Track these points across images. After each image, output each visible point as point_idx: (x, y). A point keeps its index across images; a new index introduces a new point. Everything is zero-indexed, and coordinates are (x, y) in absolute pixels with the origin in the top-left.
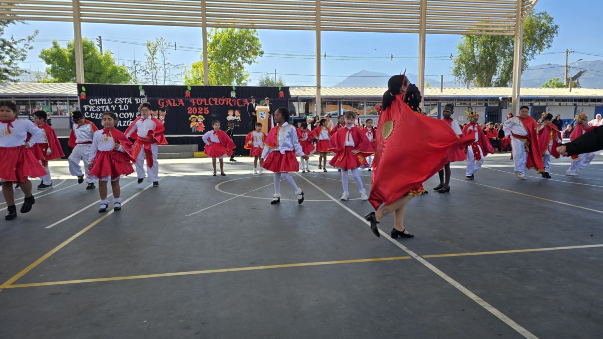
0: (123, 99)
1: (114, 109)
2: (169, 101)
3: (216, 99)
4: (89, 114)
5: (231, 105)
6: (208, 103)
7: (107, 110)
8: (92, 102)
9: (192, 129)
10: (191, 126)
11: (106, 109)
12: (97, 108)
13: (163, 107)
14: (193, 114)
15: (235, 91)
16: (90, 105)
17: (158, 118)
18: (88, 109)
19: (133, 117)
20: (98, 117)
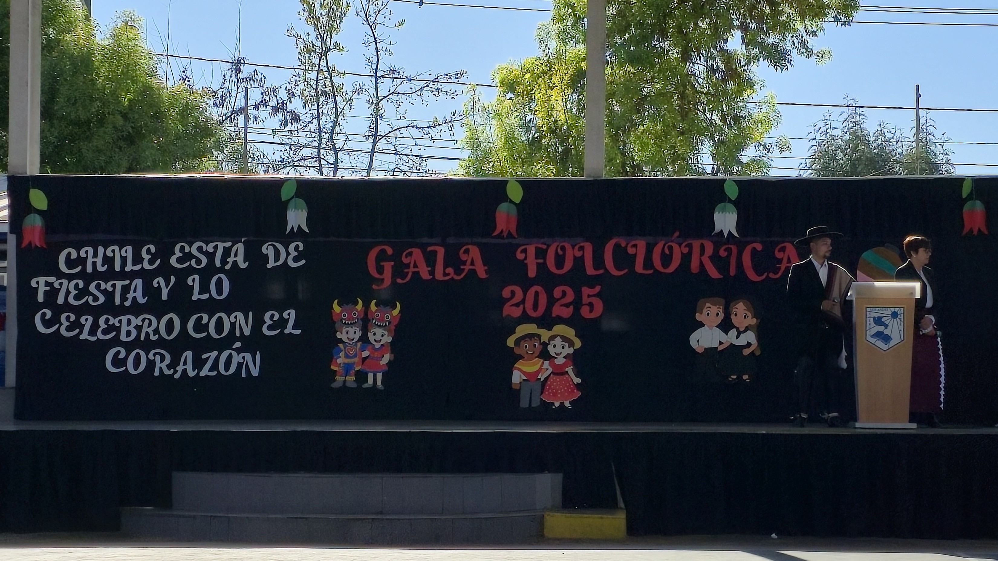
0: (210, 248)
1: (165, 297)
2: (417, 253)
3: (641, 244)
4: (55, 320)
5: (714, 273)
6: (598, 262)
7: (134, 298)
8: (70, 263)
9: (519, 391)
10: (517, 377)
11: (130, 296)
12: (92, 288)
13: (388, 282)
14: (525, 319)
15: (737, 204)
16: (60, 275)
17: (364, 339)
18: (52, 293)
19: (247, 332)
20: (93, 332)
